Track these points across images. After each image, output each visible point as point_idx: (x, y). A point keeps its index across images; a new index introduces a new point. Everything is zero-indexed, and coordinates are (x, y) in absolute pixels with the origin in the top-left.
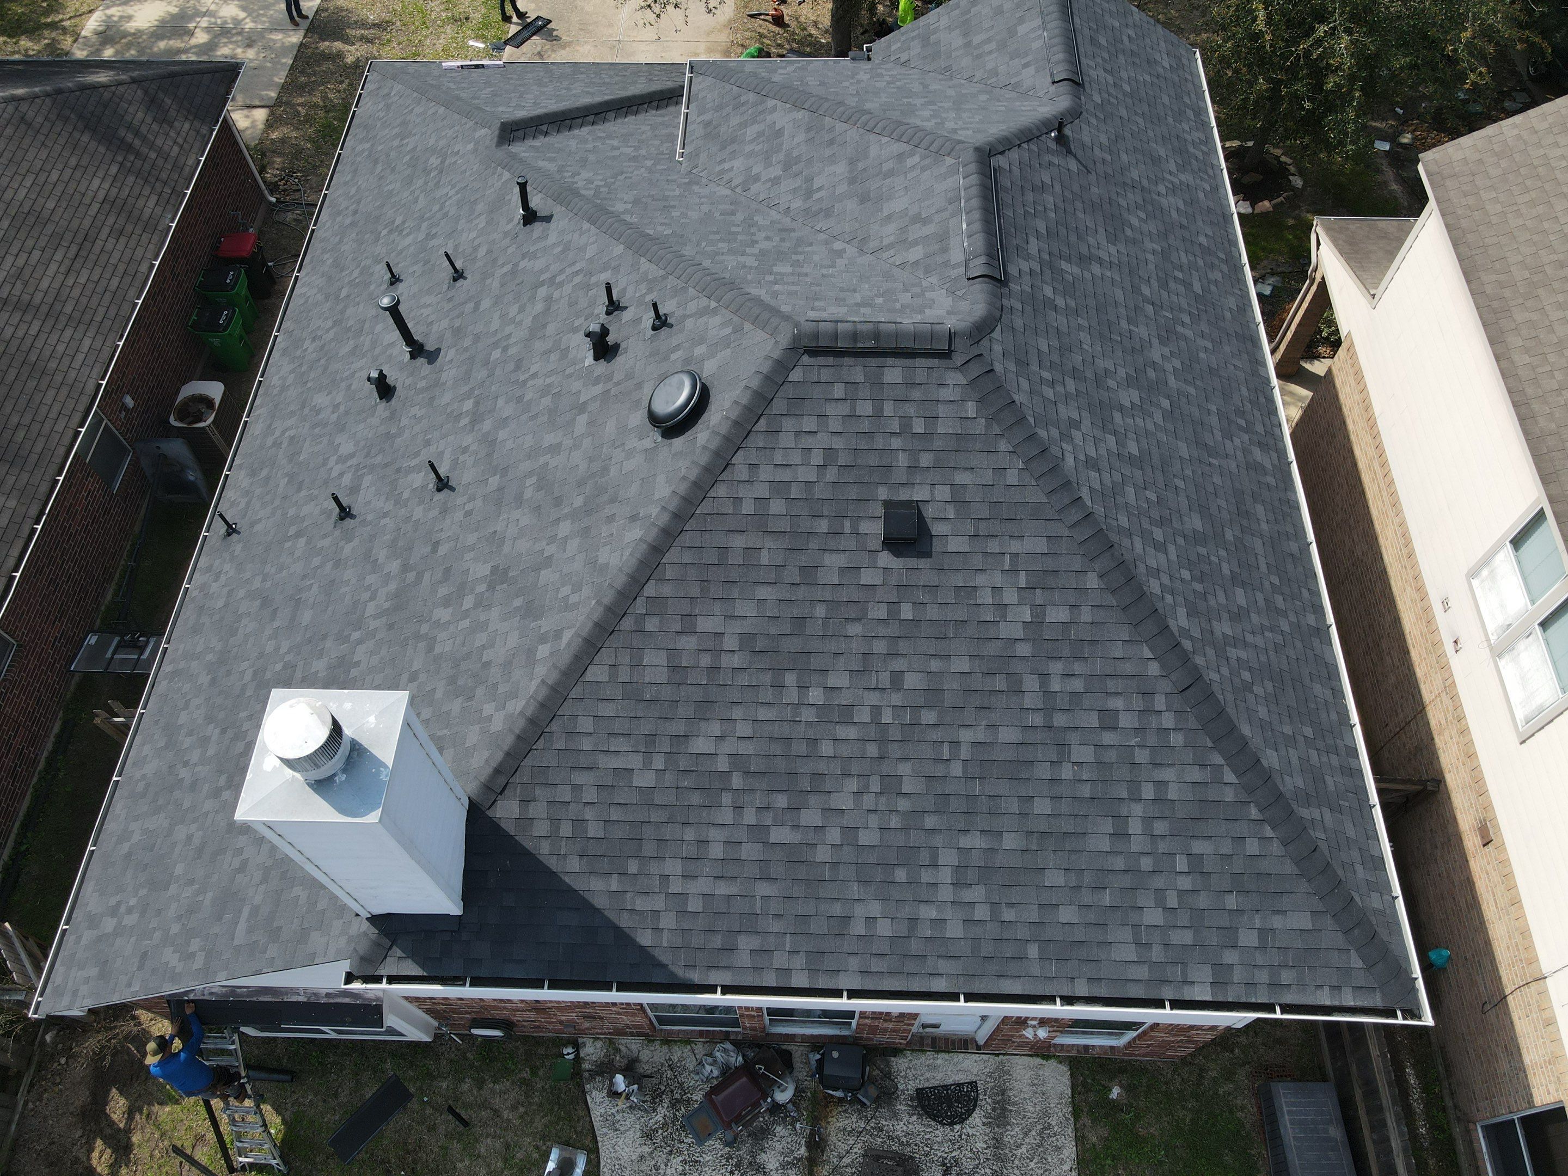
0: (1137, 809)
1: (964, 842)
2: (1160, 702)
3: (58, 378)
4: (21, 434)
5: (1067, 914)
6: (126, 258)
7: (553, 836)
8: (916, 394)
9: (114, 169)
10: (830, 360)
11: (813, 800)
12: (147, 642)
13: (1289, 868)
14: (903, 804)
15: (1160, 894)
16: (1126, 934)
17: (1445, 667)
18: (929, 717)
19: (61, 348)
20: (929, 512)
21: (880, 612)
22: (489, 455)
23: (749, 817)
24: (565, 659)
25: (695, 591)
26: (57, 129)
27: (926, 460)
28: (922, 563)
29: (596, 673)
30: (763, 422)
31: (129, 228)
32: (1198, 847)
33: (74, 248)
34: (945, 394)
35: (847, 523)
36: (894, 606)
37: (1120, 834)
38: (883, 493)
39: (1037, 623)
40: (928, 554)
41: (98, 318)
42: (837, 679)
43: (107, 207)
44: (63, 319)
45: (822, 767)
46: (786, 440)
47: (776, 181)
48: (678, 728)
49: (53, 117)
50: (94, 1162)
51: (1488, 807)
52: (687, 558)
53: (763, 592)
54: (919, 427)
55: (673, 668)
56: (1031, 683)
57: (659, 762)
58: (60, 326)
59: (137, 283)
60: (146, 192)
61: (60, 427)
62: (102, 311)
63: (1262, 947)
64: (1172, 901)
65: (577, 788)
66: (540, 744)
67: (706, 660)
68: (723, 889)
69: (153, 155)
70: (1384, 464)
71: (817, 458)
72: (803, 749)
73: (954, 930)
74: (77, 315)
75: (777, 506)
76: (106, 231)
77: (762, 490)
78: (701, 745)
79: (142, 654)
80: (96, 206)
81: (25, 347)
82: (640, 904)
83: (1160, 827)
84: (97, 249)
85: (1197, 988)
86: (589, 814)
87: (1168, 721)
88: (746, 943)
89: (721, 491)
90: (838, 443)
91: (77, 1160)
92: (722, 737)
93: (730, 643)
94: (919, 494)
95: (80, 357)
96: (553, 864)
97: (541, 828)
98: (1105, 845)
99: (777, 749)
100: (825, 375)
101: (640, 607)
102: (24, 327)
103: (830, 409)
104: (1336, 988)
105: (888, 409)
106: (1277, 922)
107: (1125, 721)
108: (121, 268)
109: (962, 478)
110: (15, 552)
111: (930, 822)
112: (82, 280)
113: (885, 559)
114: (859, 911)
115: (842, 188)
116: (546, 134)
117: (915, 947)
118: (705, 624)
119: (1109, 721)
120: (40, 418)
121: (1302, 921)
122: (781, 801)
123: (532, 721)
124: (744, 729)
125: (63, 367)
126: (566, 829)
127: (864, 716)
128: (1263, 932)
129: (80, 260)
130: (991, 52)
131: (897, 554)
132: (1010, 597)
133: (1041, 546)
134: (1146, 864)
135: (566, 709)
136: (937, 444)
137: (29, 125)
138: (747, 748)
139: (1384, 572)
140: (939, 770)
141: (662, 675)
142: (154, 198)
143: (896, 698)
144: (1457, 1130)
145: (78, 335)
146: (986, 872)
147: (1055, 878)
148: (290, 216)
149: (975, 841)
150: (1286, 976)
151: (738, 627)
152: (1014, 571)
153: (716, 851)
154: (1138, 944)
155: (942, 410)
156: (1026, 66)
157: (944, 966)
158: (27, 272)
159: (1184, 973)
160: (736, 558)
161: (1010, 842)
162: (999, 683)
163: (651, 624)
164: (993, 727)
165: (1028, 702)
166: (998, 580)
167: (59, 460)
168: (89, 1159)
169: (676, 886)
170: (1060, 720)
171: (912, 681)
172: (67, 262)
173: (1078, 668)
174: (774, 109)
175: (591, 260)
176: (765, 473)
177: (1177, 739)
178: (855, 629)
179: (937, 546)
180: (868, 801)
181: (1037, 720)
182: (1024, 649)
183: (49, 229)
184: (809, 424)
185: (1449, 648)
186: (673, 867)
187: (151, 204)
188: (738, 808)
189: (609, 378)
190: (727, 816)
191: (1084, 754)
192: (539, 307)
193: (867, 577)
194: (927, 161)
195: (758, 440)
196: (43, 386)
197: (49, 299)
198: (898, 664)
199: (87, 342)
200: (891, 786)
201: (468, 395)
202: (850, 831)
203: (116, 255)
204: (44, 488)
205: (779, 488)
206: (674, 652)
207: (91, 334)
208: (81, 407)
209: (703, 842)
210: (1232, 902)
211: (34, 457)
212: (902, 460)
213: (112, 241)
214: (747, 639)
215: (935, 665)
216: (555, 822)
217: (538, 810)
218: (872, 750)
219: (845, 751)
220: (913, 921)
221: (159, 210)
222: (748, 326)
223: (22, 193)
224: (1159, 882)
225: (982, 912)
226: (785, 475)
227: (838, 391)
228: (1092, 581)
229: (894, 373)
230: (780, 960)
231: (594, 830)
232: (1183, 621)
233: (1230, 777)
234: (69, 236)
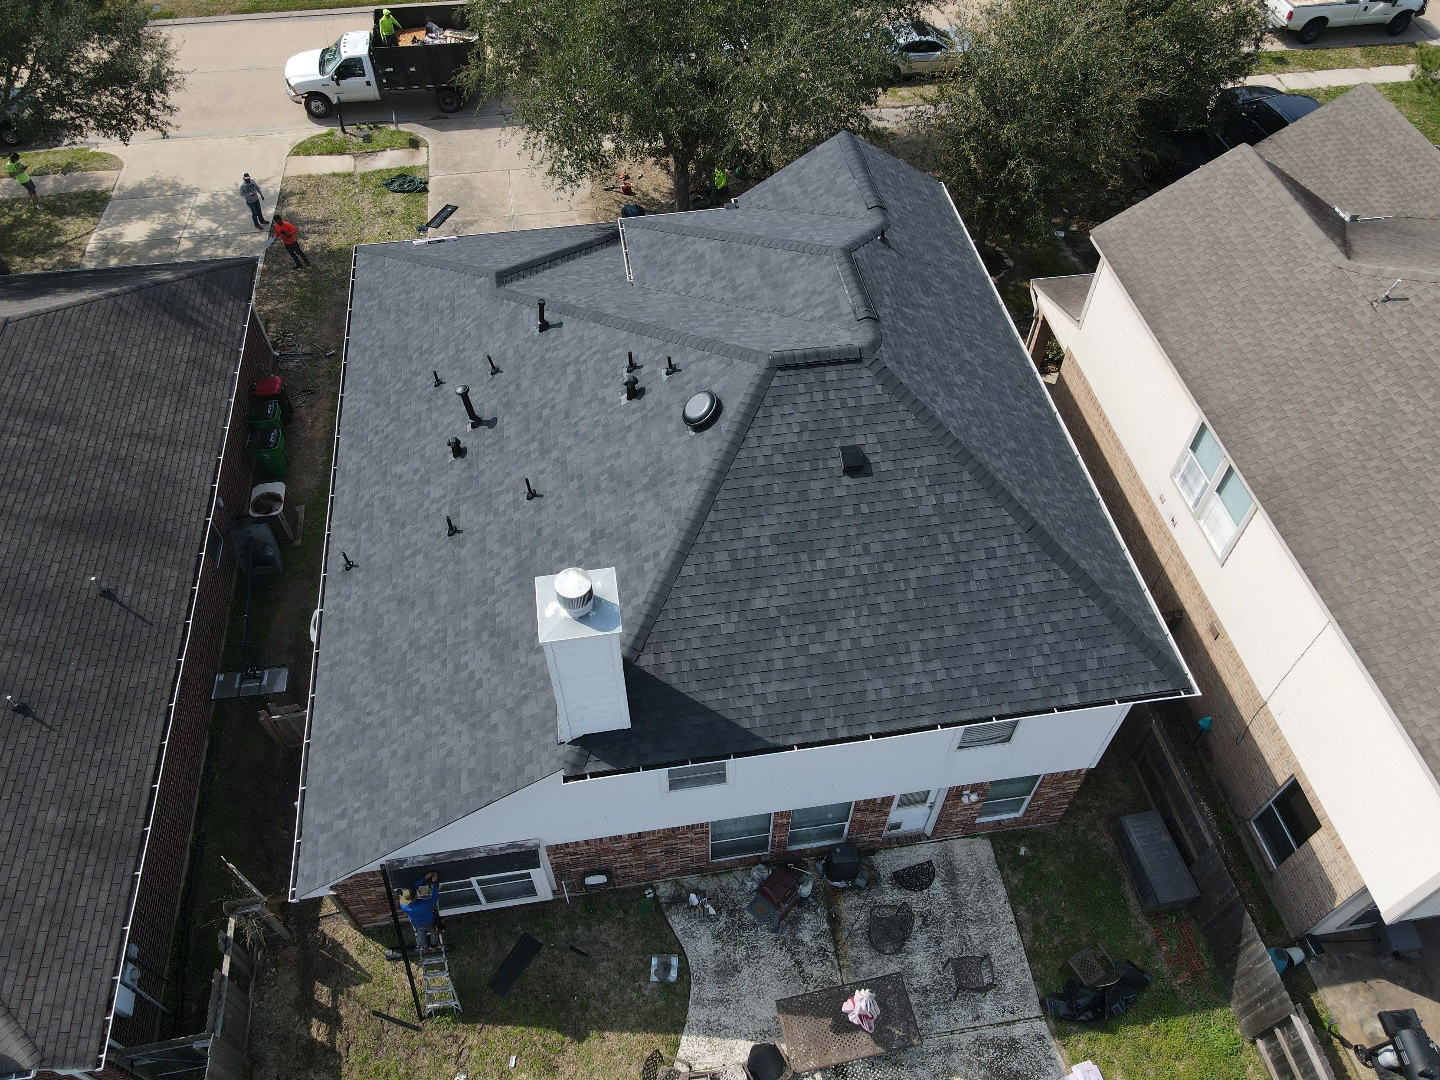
0: (1017, 602)
1: (923, 636)
2: (1017, 539)
3: (186, 485)
4: (170, 526)
5: (989, 669)
6: (211, 400)
7: (679, 672)
8: (847, 385)
9: (190, 339)
10: (793, 372)
11: (830, 626)
12: (263, 674)
13: (1106, 621)
14: (884, 620)
15: (1039, 647)
16: (1025, 674)
17: (1170, 539)
18: (889, 567)
19: (183, 464)
20: (867, 450)
21: (850, 511)
22: (564, 470)
23: (795, 642)
24: (667, 566)
25: (739, 514)
26: (146, 314)
27: (859, 421)
28: (868, 480)
29: (688, 571)
30: (761, 412)
31: (209, 378)
32: (1055, 617)
33: (176, 396)
34: (863, 383)
35: (821, 463)
36: (857, 506)
37: (1010, 618)
38: (838, 444)
39: (940, 505)
40: (871, 475)
41: (203, 442)
42: (832, 554)
43: (191, 364)
44: (180, 445)
45: (833, 606)
46: (776, 420)
47: (709, 284)
48: (744, 595)
49: (141, 306)
50: (315, 1035)
51: (1213, 615)
52: (730, 495)
53: (779, 510)
54: (851, 403)
55: (733, 561)
56: (943, 539)
57: (735, 618)
58: (179, 450)
59: (223, 416)
60: (215, 352)
61: (194, 518)
62: (204, 436)
63: (1101, 668)
64: (1047, 650)
65: (688, 641)
66: (661, 618)
67: (752, 554)
68: (787, 687)
69: (214, 327)
70: (1107, 424)
71: (796, 428)
72: (819, 597)
73: (927, 688)
74: (188, 441)
75: (778, 459)
76: (194, 382)
77: (768, 451)
78: (758, 604)
79: (262, 682)
80: (184, 366)
81: (160, 465)
82: (739, 704)
83: (1032, 610)
84: (191, 395)
85: (1070, 698)
86: (698, 655)
87: (1024, 549)
88: (807, 717)
89: (743, 454)
90: (806, 418)
91: (300, 1037)
92: (770, 597)
93: (765, 541)
94: (860, 441)
95: (197, 470)
96: (681, 688)
97: (670, 668)
98: (1003, 625)
99: (804, 599)
100: (792, 381)
101: (707, 528)
102: (155, 452)
103: (798, 400)
104: (1145, 684)
105: (832, 395)
106: (1106, 652)
107: (1000, 553)
108: (210, 405)
109: (881, 429)
110: (185, 607)
111: (901, 627)
112: (186, 417)
113: (846, 480)
114: (870, 686)
115: (758, 282)
116: (524, 277)
117: (907, 702)
118: (749, 533)
119: (991, 554)
120: (180, 513)
121: (1120, 650)
122: (812, 629)
123: (654, 605)
124: (782, 591)
125: (187, 478)
126: (686, 667)
127: (851, 572)
128: (1100, 659)
129: (182, 404)
130: (822, 195)
131: (853, 477)
132: (922, 492)
133: (934, 461)
134: (1028, 632)
135: (673, 595)
136: (864, 411)
137: (127, 313)
138: (787, 601)
139: (1122, 492)
140: (900, 597)
141: (728, 566)
142: (221, 356)
143: (868, 560)
144: (1240, 832)
145: (192, 455)
146: (939, 650)
147: (979, 649)
148: (292, 365)
149: (929, 635)
150: (1118, 682)
151: (768, 532)
152: (921, 477)
153: (779, 665)
154: (1033, 678)
155: (863, 392)
156: (848, 201)
157: (926, 710)
158: (149, 414)
159: (1062, 691)
160: (759, 492)
161: (949, 632)
162: (925, 542)
163: (716, 538)
164: (927, 567)
165: (944, 549)
166: (913, 483)
167: (199, 542)
168: (310, 1034)
169: (759, 690)
170: (964, 558)
171: (875, 548)
172: (174, 406)
173: (968, 527)
174: (694, 243)
175: (604, 344)
176: (768, 441)
177: (1031, 559)
178: (836, 523)
179: (874, 469)
180: (863, 621)
181: (950, 559)
182: (936, 521)
183: (157, 384)
184: (788, 409)
185: (1170, 525)
186: (755, 679)
187: (220, 360)
188: (788, 637)
189: (644, 408)
190: (781, 643)
191: (982, 575)
192: (572, 378)
193: (838, 492)
194: (812, 260)
195: (760, 423)
196: (177, 492)
197: (168, 432)
198: (866, 540)
199: (199, 459)
200: (875, 609)
201: (534, 439)
202: (856, 640)
203: (205, 397)
204: (193, 562)
205: (778, 448)
206: (732, 552)
207: (200, 453)
208: (206, 504)
209: (770, 661)
210: (1080, 645)
211: (182, 541)
212: (845, 423)
213: (199, 388)
214: (774, 538)
215: (887, 537)
216: (678, 663)
217: (666, 658)
218: (860, 591)
219: (844, 594)
220: (903, 687)
221: (226, 364)
222: (736, 361)
223: (133, 360)
224: (1037, 641)
225: (941, 675)
226: (780, 441)
227: (802, 389)
228: (966, 477)
229: (831, 375)
230: (829, 724)
231: (703, 665)
232: (1020, 495)
233: (1064, 575)
234: (171, 387)
